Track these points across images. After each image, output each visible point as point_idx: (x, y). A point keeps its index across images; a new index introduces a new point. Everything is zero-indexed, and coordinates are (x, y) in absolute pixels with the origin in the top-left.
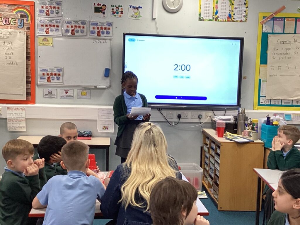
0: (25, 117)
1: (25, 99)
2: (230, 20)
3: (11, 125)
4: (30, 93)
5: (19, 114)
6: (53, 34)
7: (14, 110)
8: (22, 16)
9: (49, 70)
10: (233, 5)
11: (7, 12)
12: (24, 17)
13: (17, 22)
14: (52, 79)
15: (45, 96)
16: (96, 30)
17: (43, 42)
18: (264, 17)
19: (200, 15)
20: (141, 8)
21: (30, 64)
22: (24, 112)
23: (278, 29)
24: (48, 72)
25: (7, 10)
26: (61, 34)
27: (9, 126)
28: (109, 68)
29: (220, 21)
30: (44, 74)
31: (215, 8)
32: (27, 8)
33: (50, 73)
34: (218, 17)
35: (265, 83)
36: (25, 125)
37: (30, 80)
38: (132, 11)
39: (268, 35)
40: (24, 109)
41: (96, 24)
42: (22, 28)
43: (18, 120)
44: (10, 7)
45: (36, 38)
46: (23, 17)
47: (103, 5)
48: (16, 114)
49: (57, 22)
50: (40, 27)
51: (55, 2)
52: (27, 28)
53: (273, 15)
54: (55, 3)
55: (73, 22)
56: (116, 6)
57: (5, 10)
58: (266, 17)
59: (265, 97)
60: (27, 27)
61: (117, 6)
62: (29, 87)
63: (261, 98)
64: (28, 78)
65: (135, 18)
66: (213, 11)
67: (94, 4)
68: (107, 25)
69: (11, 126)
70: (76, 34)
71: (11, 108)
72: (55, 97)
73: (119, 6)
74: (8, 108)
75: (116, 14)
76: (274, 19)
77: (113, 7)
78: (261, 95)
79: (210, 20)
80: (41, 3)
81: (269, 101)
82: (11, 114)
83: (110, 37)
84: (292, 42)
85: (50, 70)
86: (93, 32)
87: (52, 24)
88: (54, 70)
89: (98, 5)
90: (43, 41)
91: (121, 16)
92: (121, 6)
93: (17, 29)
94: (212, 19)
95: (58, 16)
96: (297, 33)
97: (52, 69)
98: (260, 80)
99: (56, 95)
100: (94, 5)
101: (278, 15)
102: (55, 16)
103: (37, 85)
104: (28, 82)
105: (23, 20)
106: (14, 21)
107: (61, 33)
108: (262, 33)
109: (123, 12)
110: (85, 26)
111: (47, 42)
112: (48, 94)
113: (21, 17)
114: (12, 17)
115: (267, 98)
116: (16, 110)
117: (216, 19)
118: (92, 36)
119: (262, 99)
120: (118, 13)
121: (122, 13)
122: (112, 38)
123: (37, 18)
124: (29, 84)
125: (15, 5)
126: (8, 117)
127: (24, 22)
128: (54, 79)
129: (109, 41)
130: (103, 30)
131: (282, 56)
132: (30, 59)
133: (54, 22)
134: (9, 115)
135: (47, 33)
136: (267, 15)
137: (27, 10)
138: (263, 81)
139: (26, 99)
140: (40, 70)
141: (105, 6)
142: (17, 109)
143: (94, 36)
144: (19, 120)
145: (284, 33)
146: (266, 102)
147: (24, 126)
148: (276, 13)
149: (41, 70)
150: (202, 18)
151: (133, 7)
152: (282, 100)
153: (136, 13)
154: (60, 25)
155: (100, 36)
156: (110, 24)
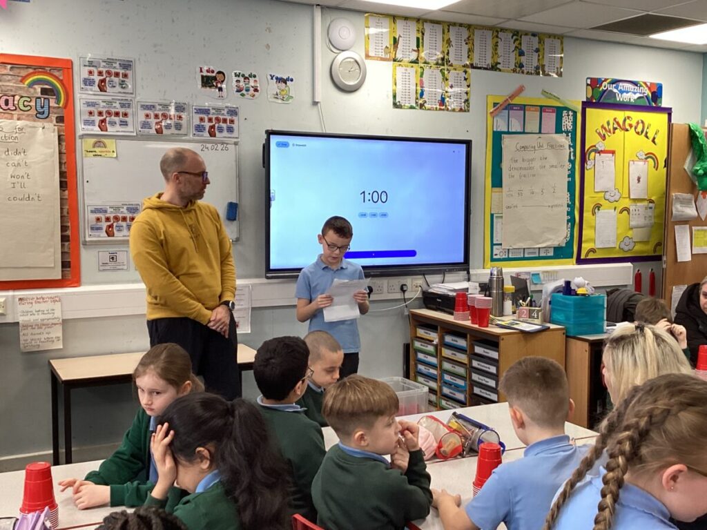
0: (60, 315)
1: (60, 277)
2: (444, 107)
3: (29, 337)
4: (69, 262)
5: (45, 312)
6: (117, 131)
7: (34, 304)
8: (44, 91)
9: (109, 210)
10: (447, 80)
11: (9, 81)
12: (49, 93)
13: (34, 104)
14: (118, 228)
15: (103, 267)
16: (207, 125)
17: (95, 149)
18: (495, 104)
19: (395, 97)
20: (292, 80)
21: (67, 197)
22: (58, 306)
23: (516, 126)
24: (107, 215)
25: (9, 77)
26: (133, 132)
27: (24, 340)
28: (234, 201)
29: (428, 109)
30: (98, 219)
31: (419, 85)
32: (56, 73)
33: (112, 216)
34: (425, 102)
35: (500, 220)
36: (60, 334)
37: (68, 233)
38: (274, 87)
39: (503, 135)
40: (57, 299)
41: (206, 112)
42: (47, 117)
43: (44, 325)
44: (16, 71)
45: (78, 141)
46: (46, 94)
47: (219, 72)
48: (39, 311)
49: (123, 106)
50: (86, 117)
51: (118, 63)
52: (57, 118)
53: (507, 100)
54: (117, 65)
55: (158, 107)
56: (243, 76)
57: (5, 77)
58: (498, 104)
59: (501, 244)
60: (56, 115)
61: (247, 75)
62: (66, 250)
63: (495, 247)
64: (64, 228)
65: (280, 101)
66: (416, 90)
67: (201, 68)
68: (228, 113)
69: (29, 340)
70: (165, 131)
71: (26, 299)
72: (125, 267)
73: (250, 76)
74: (20, 299)
75: (244, 92)
76: (509, 107)
77: (239, 76)
78: (494, 242)
79: (412, 107)
80: (87, 64)
81: (507, 251)
82: (27, 312)
83: (233, 138)
84: (536, 148)
85: (112, 210)
86: (199, 128)
87: (113, 110)
88: (122, 210)
89: (208, 71)
90: (94, 147)
91: (254, 96)
92: (255, 76)
93: (34, 121)
94: (414, 105)
95: (124, 93)
96: (542, 132)
97: (117, 209)
98: (492, 215)
99: (125, 263)
100: (201, 71)
101: (516, 101)
102: (120, 92)
103: (83, 245)
104: (64, 239)
105: (46, 101)
106: (26, 103)
107: (132, 130)
108: (494, 132)
109: (258, 88)
110: (184, 115)
111: (104, 149)
112: (108, 262)
113: (42, 94)
114: (20, 92)
115: (503, 247)
116: (39, 302)
117: (422, 106)
118: (198, 136)
119: (497, 249)
120: (247, 90)
121: (256, 90)
122: (239, 140)
123: (79, 95)
124: (67, 244)
125: (28, 67)
126: (21, 319)
127: (51, 105)
128: (121, 228)
129: (233, 146)
130: (221, 124)
131: (523, 172)
132: (67, 187)
133: (117, 105)
134: (23, 315)
135: (102, 130)
136: (500, 101)
137: (56, 78)
138: (496, 217)
139: (62, 276)
140: (89, 211)
141: (221, 75)
142: (41, 300)
143: (202, 136)
144: (47, 325)
145: (524, 133)
146: (501, 254)
147: (59, 337)
148: (512, 97)
149: (92, 212)
150: (398, 104)
151: (277, 78)
152: (524, 249)
153: (283, 90)
154: (129, 111)
155: (215, 136)
156: (233, 112)
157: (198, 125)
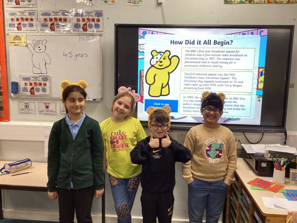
2: (272, 1)
4: (3, 107)
15: (21, 111)
17: (15, 41)
26: (36, 30)
41: (81, 15)
45: (7, 37)
49: (30, 14)
50: (10, 22)
55: (52, 14)
62: (1, 100)
65: (132, 4)
72: (33, 112)
79: (241, 2)
86: (77, 26)
87: (25, 17)
91: (114, 2)
95: (30, 5)
103: (10, 97)
110: (68, 18)
111: (19, 41)
112: (24, 108)
117: (250, 1)
118: (76, 31)
122: (103, 33)
124: (1, 96)
129: (99, 37)
130: (91, 22)
133: (27, 14)
150: (229, 0)
156: (99, 14)
157: (76, 24)
